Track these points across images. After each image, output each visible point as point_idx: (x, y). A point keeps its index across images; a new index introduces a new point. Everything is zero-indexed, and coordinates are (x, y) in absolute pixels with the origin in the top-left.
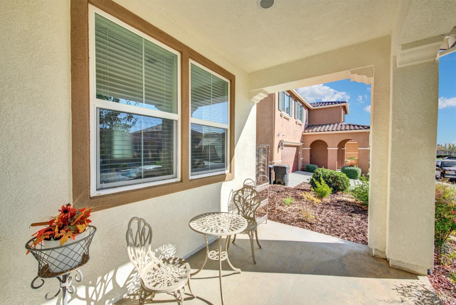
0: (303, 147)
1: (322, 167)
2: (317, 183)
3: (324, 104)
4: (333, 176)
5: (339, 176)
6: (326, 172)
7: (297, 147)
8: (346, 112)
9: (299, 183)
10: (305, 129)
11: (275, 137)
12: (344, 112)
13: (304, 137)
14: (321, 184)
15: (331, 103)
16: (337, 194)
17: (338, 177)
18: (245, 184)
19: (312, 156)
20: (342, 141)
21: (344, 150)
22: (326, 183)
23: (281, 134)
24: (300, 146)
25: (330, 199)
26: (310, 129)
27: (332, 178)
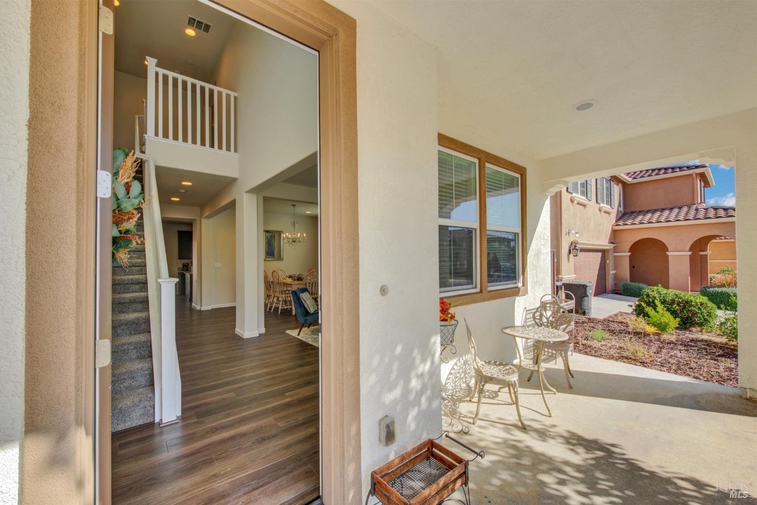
0: (614, 252)
1: (657, 286)
2: (649, 310)
3: (657, 171)
4: (680, 300)
5: (693, 300)
6: (666, 294)
7: (604, 252)
8: (707, 184)
9: (611, 314)
10: (618, 220)
11: (563, 236)
12: (702, 183)
13: (615, 234)
14: (657, 312)
15: (670, 170)
16: (690, 331)
17: (691, 301)
18: (542, 300)
19: (634, 267)
20: (700, 240)
21: (707, 255)
22: (666, 310)
23: (573, 232)
24: (608, 250)
25: (675, 336)
26: (628, 219)
27: (678, 304)
